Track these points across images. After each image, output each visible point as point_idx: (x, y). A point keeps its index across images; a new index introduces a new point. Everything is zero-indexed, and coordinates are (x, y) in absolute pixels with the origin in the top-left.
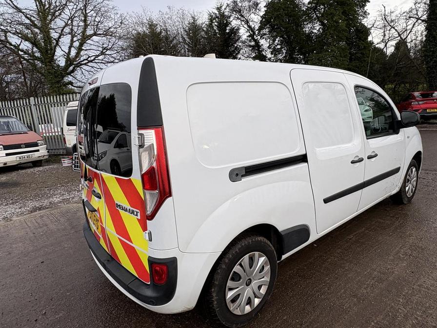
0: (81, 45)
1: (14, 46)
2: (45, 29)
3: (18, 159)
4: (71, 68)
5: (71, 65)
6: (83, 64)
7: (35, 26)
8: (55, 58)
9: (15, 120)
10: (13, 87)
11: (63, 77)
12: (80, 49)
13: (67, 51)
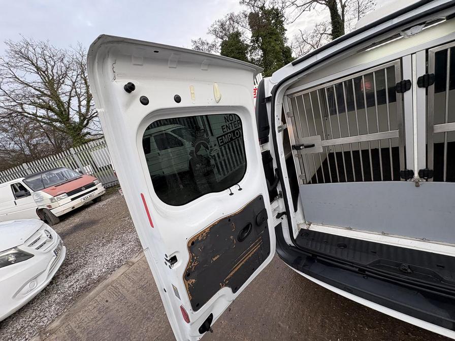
0: (88, 102)
1: (33, 115)
2: (55, 96)
3: (83, 201)
4: (86, 122)
5: (84, 119)
6: (94, 117)
7: (45, 95)
8: (70, 116)
9: (66, 169)
10: (39, 148)
11: (81, 130)
12: (88, 106)
13: (78, 110)
